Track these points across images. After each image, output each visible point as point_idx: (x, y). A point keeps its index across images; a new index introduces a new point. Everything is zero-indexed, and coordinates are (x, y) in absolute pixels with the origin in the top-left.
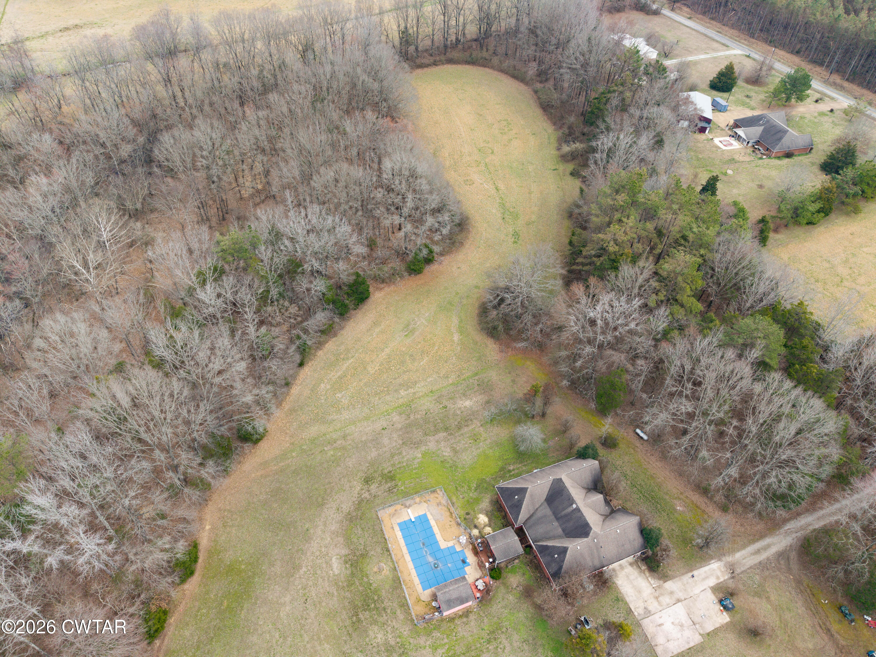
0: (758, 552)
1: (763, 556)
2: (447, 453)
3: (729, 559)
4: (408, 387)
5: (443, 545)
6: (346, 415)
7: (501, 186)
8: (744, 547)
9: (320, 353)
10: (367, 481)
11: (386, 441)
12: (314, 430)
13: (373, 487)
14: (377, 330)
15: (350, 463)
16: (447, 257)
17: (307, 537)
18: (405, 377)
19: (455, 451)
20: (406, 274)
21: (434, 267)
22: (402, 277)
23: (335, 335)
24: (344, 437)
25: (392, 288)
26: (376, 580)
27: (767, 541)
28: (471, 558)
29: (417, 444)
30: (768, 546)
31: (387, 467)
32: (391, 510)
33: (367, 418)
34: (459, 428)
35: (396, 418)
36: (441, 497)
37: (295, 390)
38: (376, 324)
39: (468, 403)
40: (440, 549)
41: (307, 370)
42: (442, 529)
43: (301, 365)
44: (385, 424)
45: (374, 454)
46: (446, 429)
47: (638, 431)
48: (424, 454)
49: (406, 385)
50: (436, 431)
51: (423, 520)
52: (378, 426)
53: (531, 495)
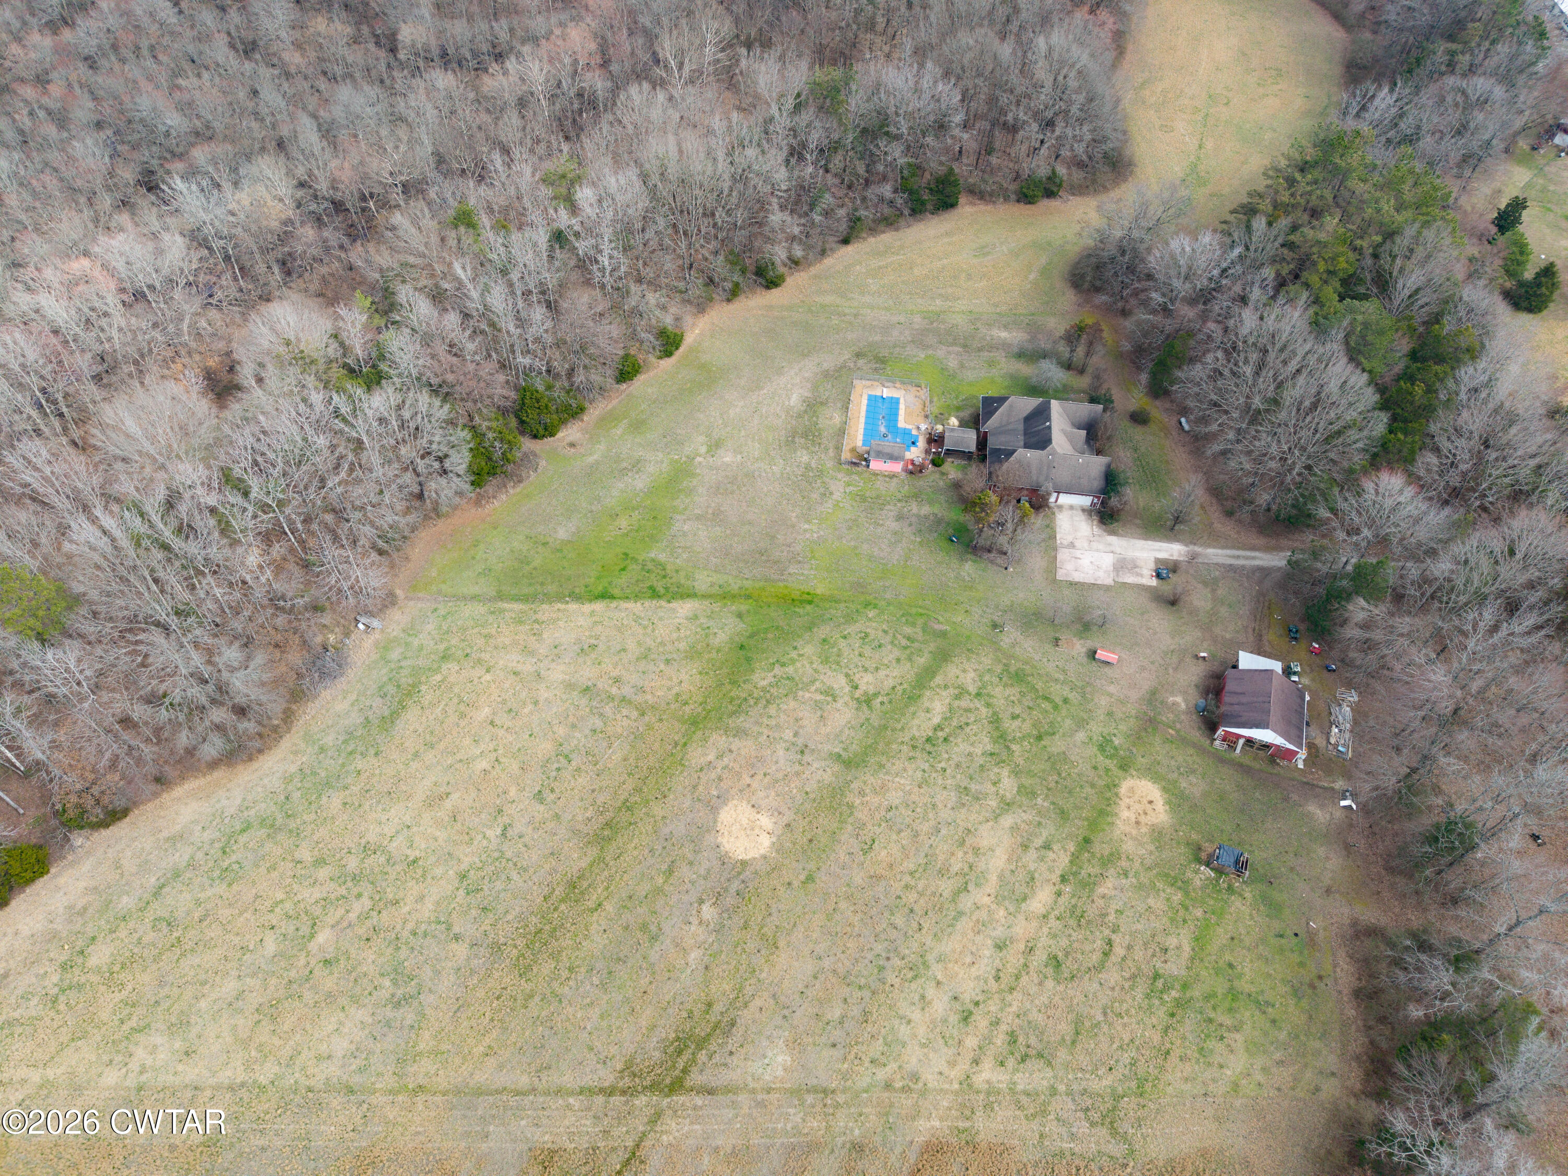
0: (1233, 557)
1: (1241, 562)
2: (953, 363)
3: (1198, 549)
4: (947, 299)
5: (901, 424)
6: (867, 299)
7: (1209, 145)
8: (1223, 548)
9: (872, 240)
10: (858, 355)
11: (895, 333)
12: (829, 299)
13: (861, 362)
14: (946, 240)
15: (850, 336)
16: (1078, 199)
17: (780, 371)
18: (950, 290)
19: (962, 366)
20: (1013, 197)
21: (1053, 203)
22: (1006, 199)
23: (897, 230)
24: (856, 316)
25: (990, 207)
26: (823, 422)
27: (1257, 554)
28: (922, 443)
29: (926, 347)
30: (1254, 558)
31: (884, 353)
32: (868, 383)
33: (886, 309)
34: (980, 350)
35: (917, 319)
36: (924, 394)
37: (828, 261)
38: (947, 234)
39: (1004, 334)
40: (896, 426)
41: (849, 249)
42: (908, 414)
43: (846, 241)
44: (902, 320)
45: (877, 338)
46: (965, 346)
47: (1183, 420)
48: (927, 357)
49: (946, 298)
50: (954, 344)
51: (895, 402)
52: (895, 319)
53: (1011, 406)
